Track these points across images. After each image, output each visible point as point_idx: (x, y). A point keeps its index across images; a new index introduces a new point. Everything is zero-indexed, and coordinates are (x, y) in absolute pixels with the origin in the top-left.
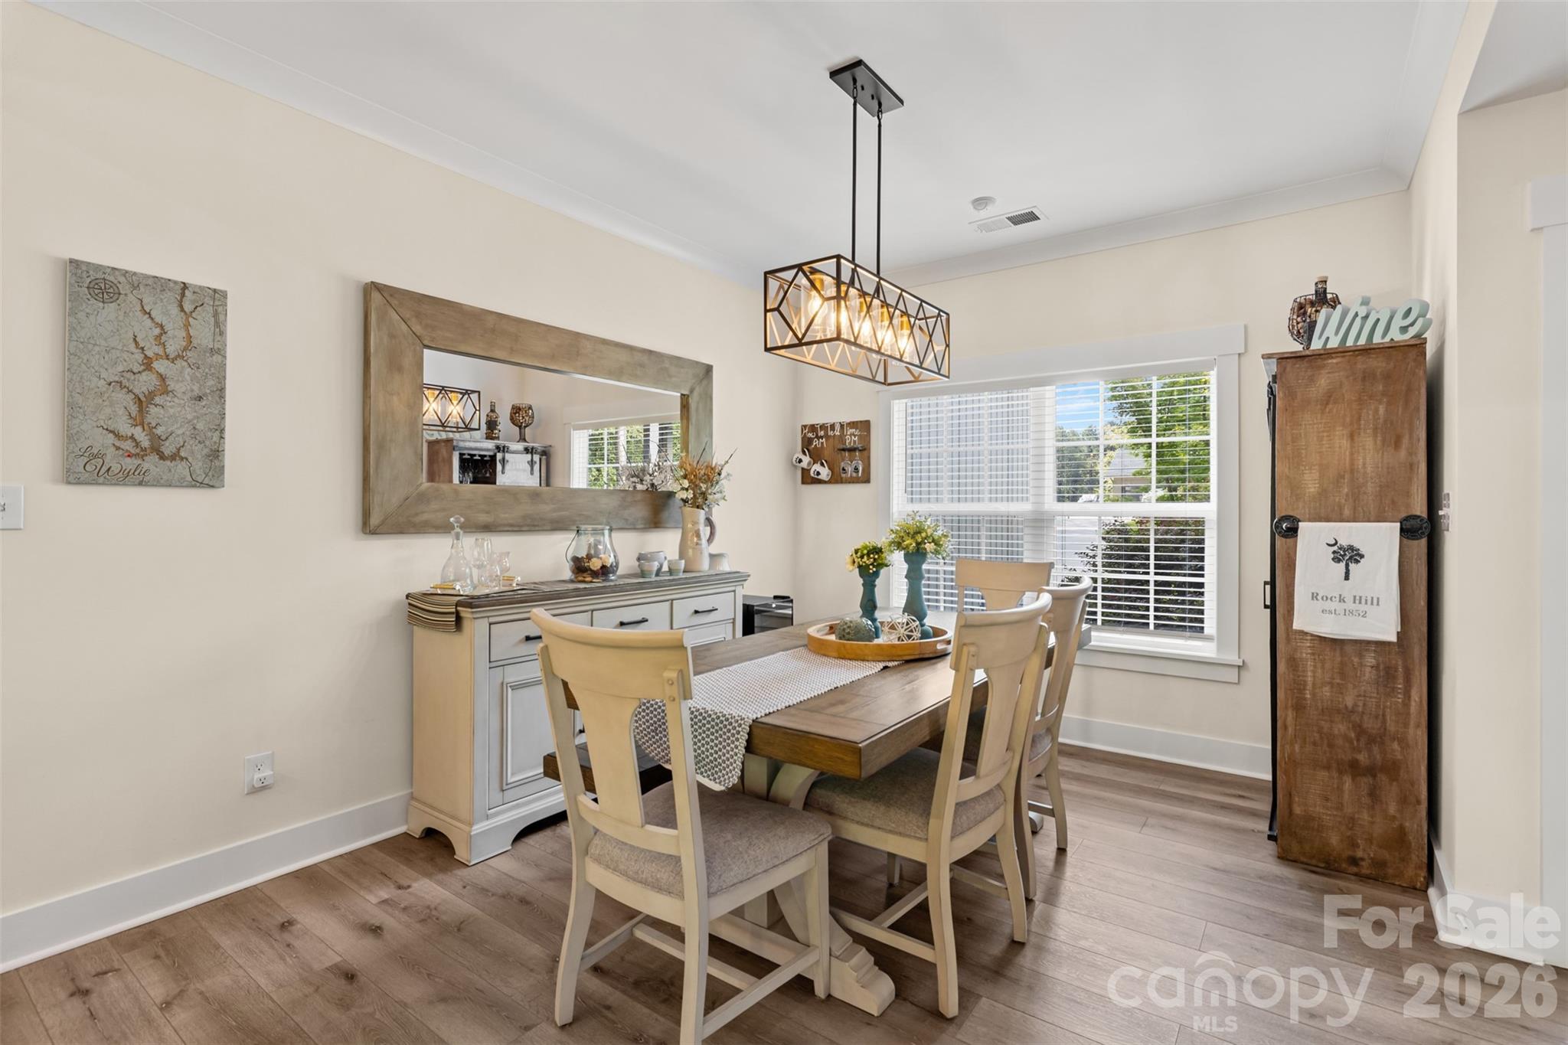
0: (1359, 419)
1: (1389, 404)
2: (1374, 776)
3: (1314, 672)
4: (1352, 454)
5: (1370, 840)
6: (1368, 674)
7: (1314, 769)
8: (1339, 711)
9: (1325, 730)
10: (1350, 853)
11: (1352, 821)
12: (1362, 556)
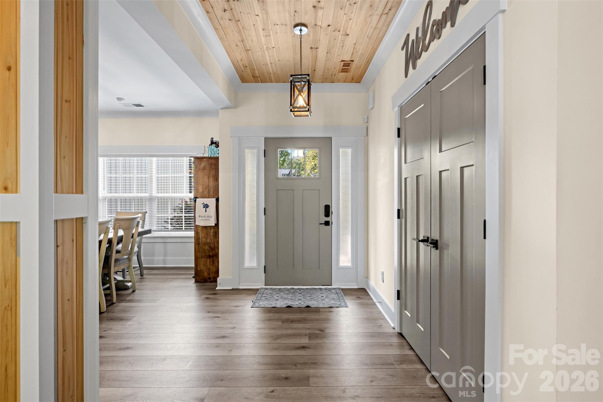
0: (210, 174)
1: (215, 171)
2: (213, 258)
3: (201, 235)
4: (208, 182)
5: (212, 273)
6: (212, 234)
7: (202, 258)
8: (206, 244)
9: (204, 249)
10: (209, 277)
11: (209, 269)
12: (209, 206)
